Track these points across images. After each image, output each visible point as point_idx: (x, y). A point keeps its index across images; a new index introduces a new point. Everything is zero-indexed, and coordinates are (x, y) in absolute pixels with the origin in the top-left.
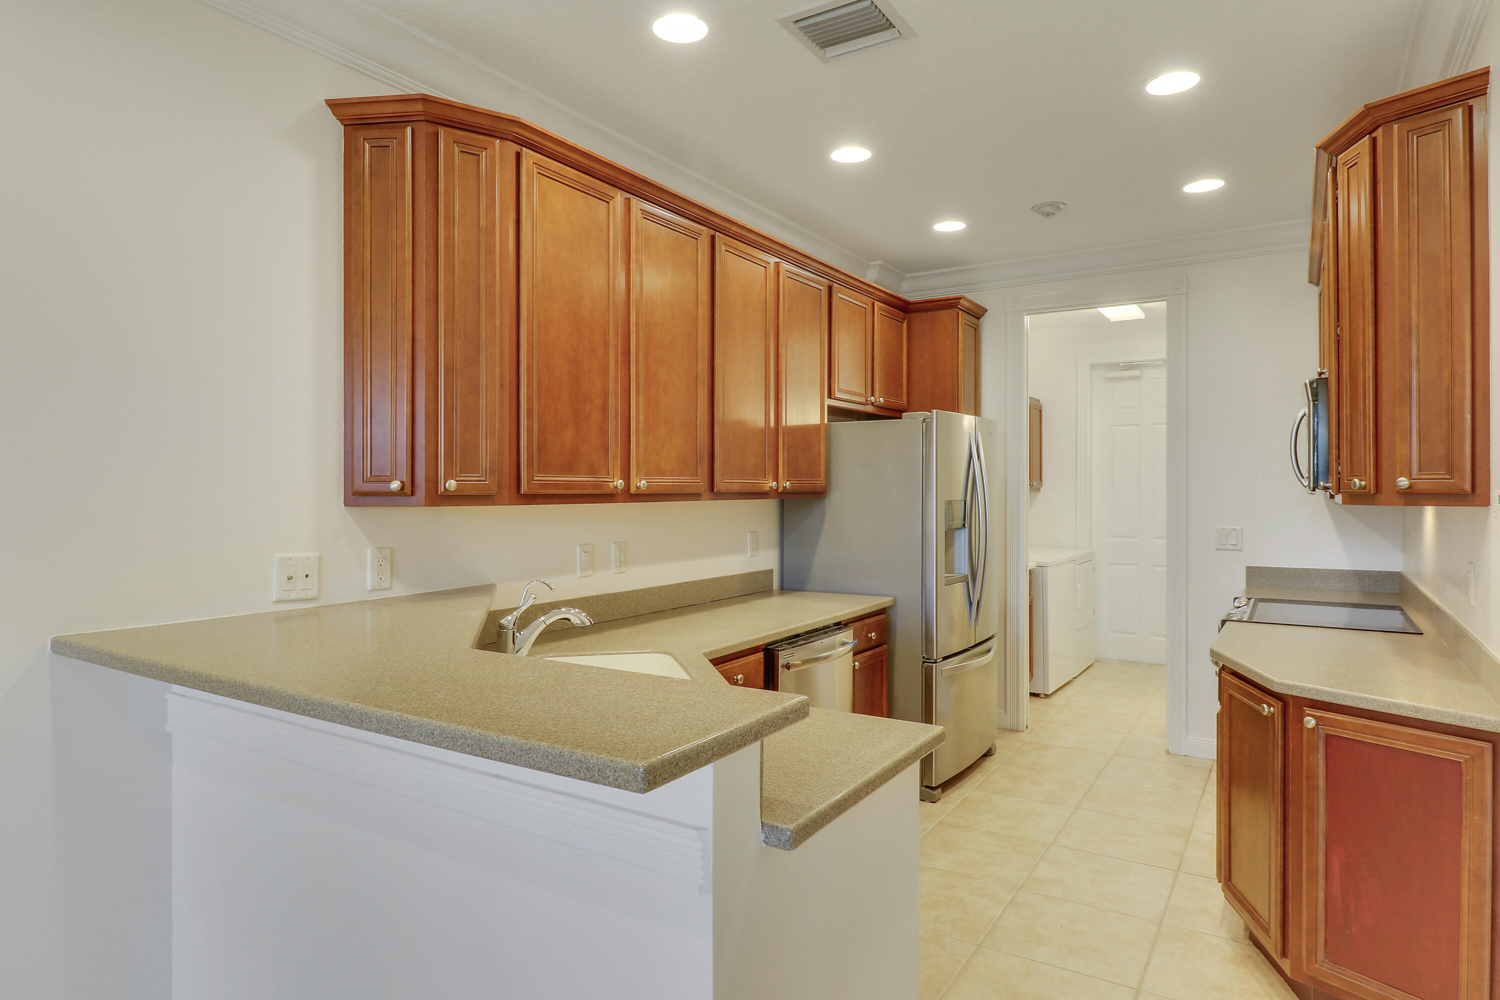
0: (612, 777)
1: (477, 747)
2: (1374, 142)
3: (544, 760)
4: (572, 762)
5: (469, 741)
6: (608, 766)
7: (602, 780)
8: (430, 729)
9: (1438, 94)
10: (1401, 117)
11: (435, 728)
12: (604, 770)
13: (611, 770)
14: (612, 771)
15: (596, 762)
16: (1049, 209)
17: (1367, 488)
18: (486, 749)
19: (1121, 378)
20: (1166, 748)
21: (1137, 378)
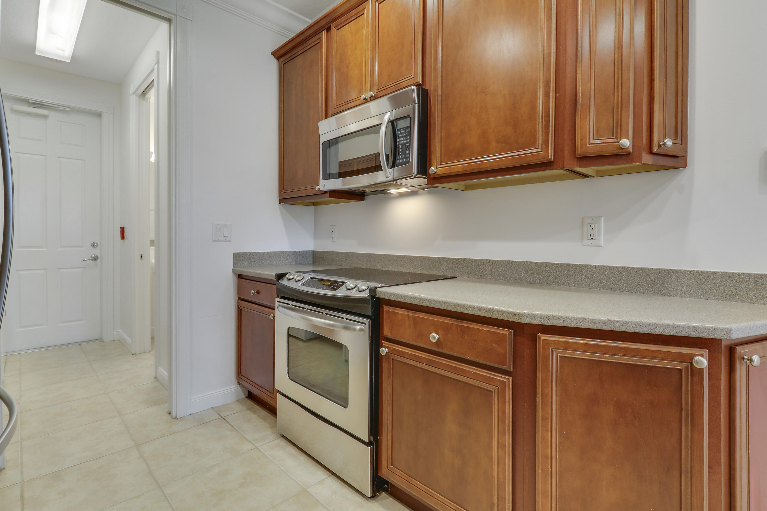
19: (29, 114)
20: (170, 414)
21: (45, 117)
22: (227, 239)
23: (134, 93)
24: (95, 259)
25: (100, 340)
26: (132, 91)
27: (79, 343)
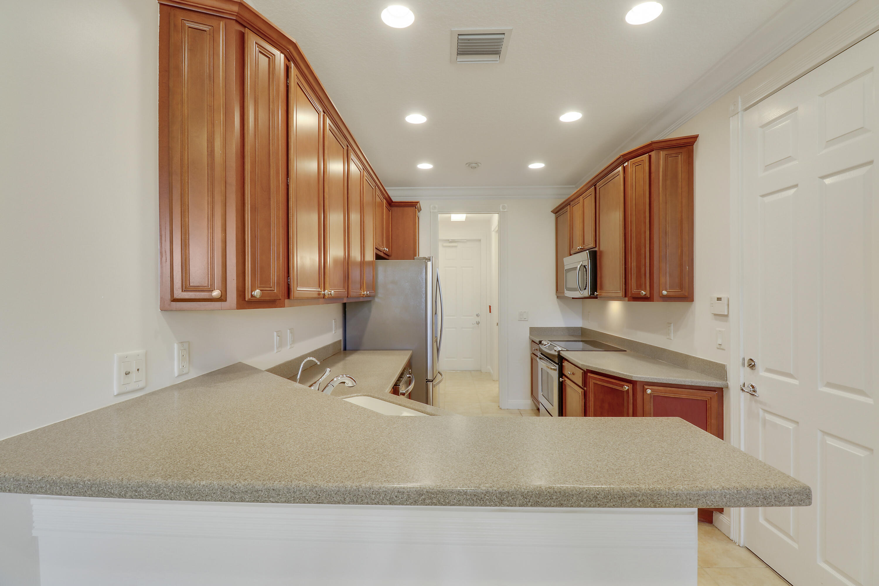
0: (787, 500)
1: (650, 500)
2: (650, 156)
3: (722, 499)
4: (750, 496)
5: (640, 497)
6: (783, 493)
7: (778, 503)
8: (592, 495)
9: (678, 142)
10: (663, 149)
11: (598, 493)
12: (780, 496)
13: (786, 495)
14: (788, 495)
15: (772, 492)
16: (474, 165)
17: (647, 295)
18: (659, 500)
19: (450, 247)
20: (499, 407)
21: (456, 247)
22: (526, 320)
23: (493, 231)
24: (478, 323)
25: (480, 371)
26: (493, 230)
27: (470, 371)
